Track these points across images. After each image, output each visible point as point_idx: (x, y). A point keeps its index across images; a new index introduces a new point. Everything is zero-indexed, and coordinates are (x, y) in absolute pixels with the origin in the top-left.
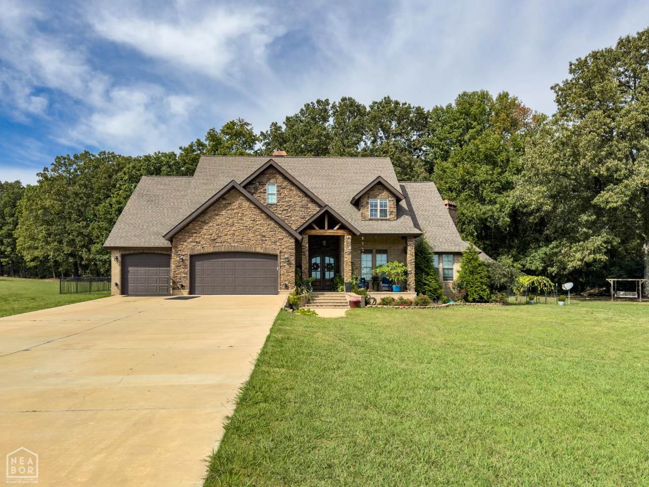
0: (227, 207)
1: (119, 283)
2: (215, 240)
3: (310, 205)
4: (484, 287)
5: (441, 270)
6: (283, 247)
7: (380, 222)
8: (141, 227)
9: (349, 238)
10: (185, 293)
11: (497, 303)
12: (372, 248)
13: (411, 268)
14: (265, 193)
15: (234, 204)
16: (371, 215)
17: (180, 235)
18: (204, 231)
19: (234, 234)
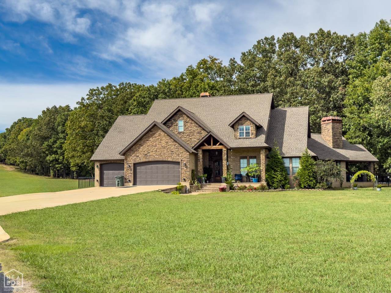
0: (153, 136)
1: (99, 180)
2: (146, 154)
3: (202, 132)
4: (311, 179)
5: (291, 168)
6: (183, 157)
7: (245, 139)
8: (111, 148)
9: (225, 151)
10: (131, 184)
11: (319, 189)
12: (247, 156)
13: (263, 167)
14: (177, 126)
15: (156, 134)
16: (240, 136)
17: (129, 153)
18: (141, 150)
19: (157, 151)
